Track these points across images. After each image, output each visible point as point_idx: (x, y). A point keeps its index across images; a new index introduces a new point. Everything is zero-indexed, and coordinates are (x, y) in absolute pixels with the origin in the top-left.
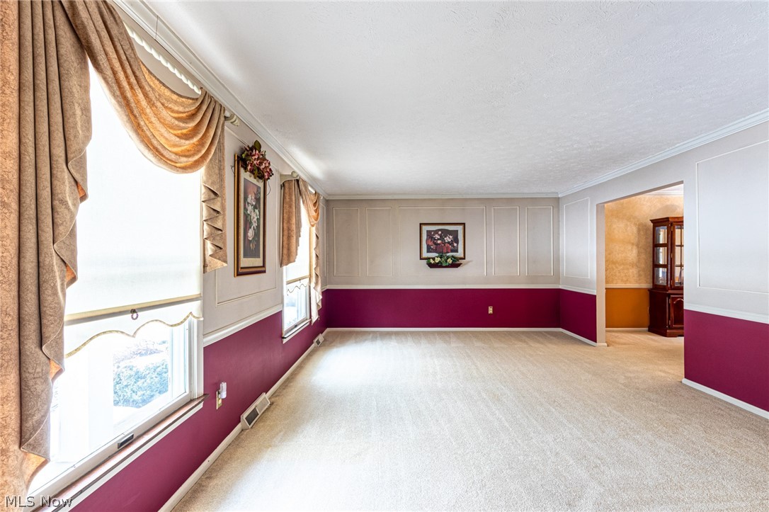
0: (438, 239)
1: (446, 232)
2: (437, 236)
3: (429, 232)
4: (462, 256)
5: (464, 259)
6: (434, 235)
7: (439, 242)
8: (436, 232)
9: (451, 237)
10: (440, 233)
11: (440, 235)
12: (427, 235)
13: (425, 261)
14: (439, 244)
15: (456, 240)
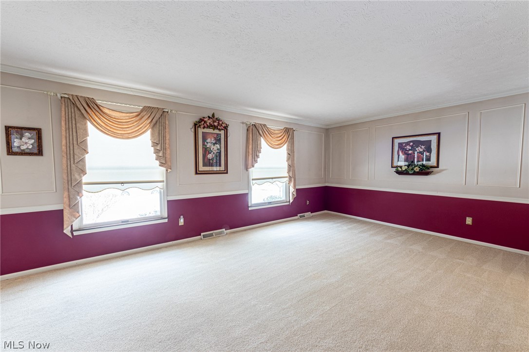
0: (410, 150)
1: (418, 143)
2: (408, 147)
3: (400, 145)
4: (435, 164)
5: (438, 167)
6: (405, 146)
7: (410, 152)
8: (408, 143)
9: (423, 147)
10: (411, 144)
11: (412, 146)
12: (399, 147)
13: (394, 169)
14: (411, 154)
15: (429, 150)
